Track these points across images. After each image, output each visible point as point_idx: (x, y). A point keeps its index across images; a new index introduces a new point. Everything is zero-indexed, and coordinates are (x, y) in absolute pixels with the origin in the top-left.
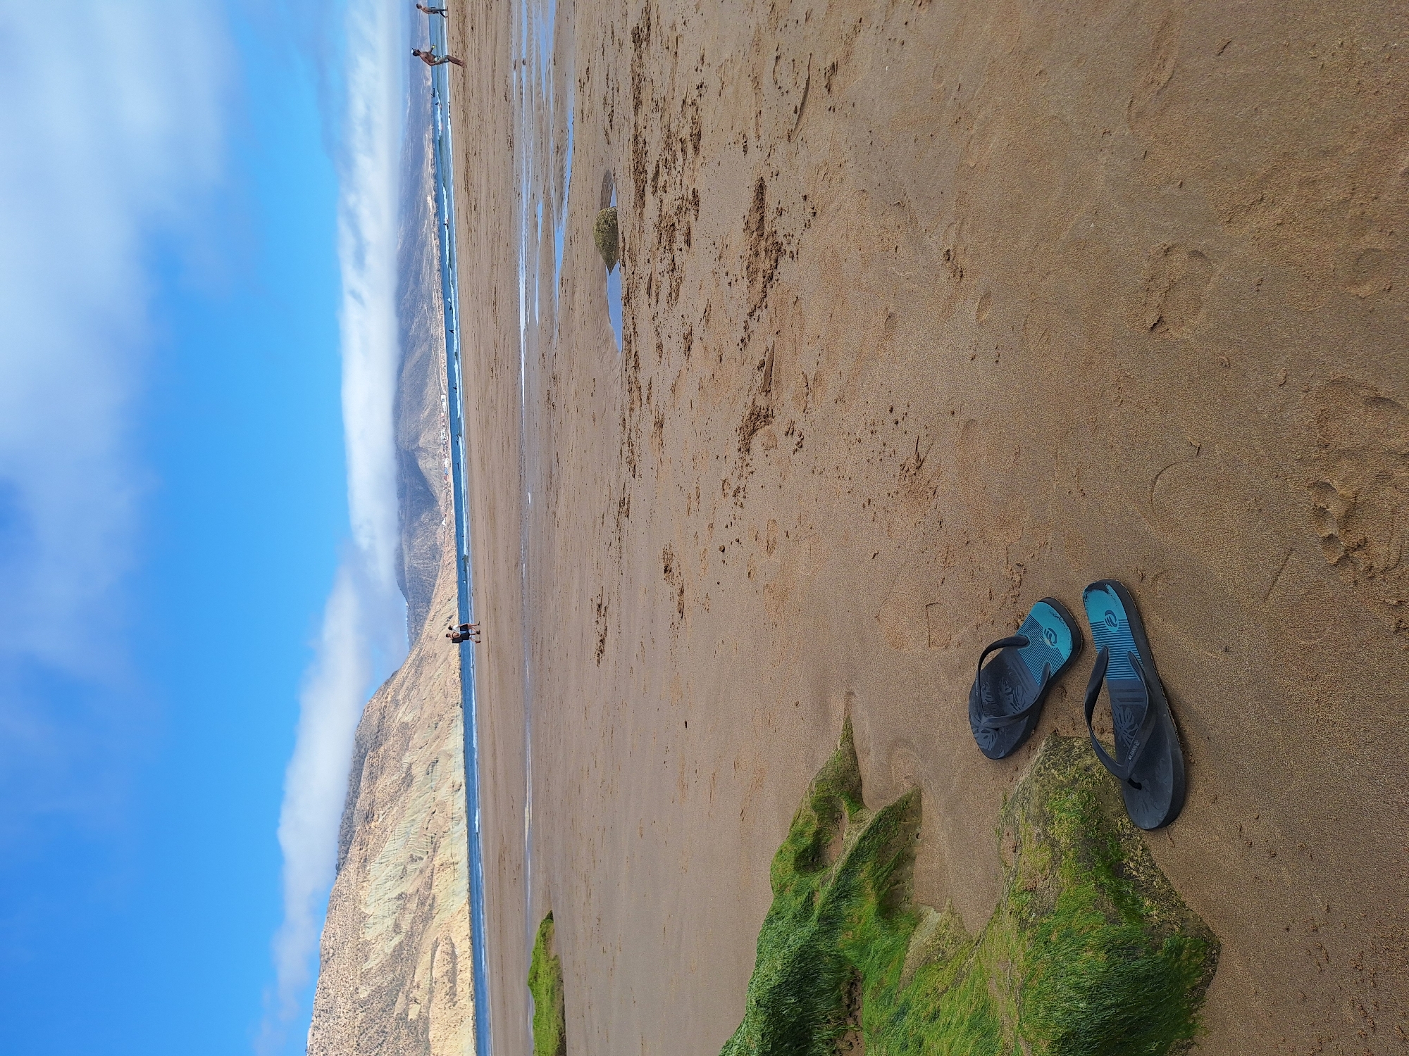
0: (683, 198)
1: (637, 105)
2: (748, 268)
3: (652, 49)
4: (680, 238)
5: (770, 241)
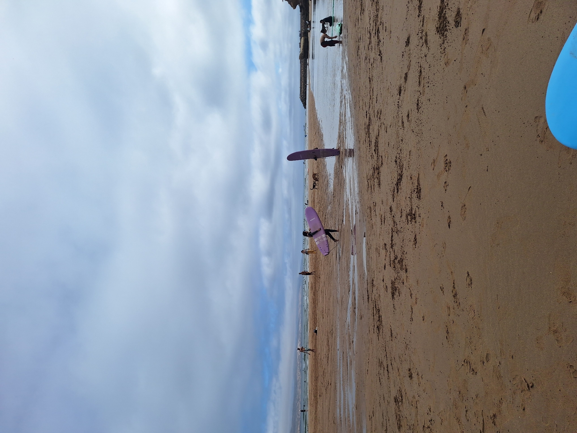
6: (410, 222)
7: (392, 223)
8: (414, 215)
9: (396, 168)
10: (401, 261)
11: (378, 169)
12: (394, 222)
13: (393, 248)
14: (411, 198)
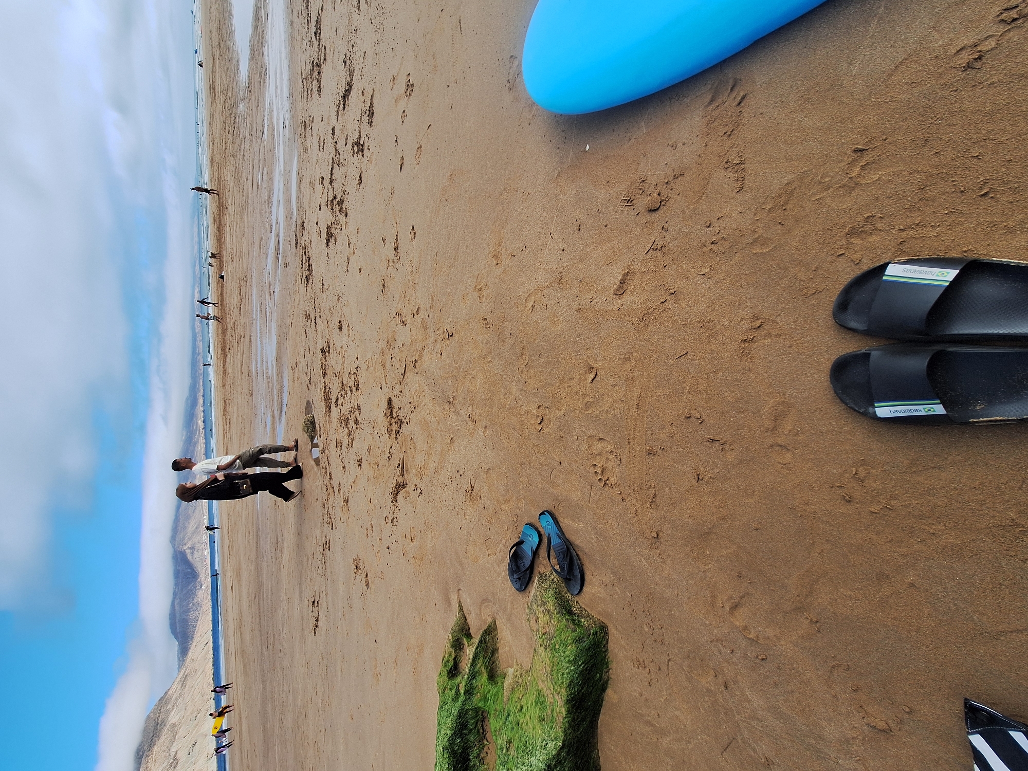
0: (352, 408)
1: (324, 375)
2: (387, 430)
3: (331, 355)
4: (352, 423)
5: (397, 418)
6: (356, 154)
7: (334, 151)
8: (362, 146)
9: (344, 72)
10: (341, 203)
11: (319, 65)
13: (332, 184)
14: (360, 122)
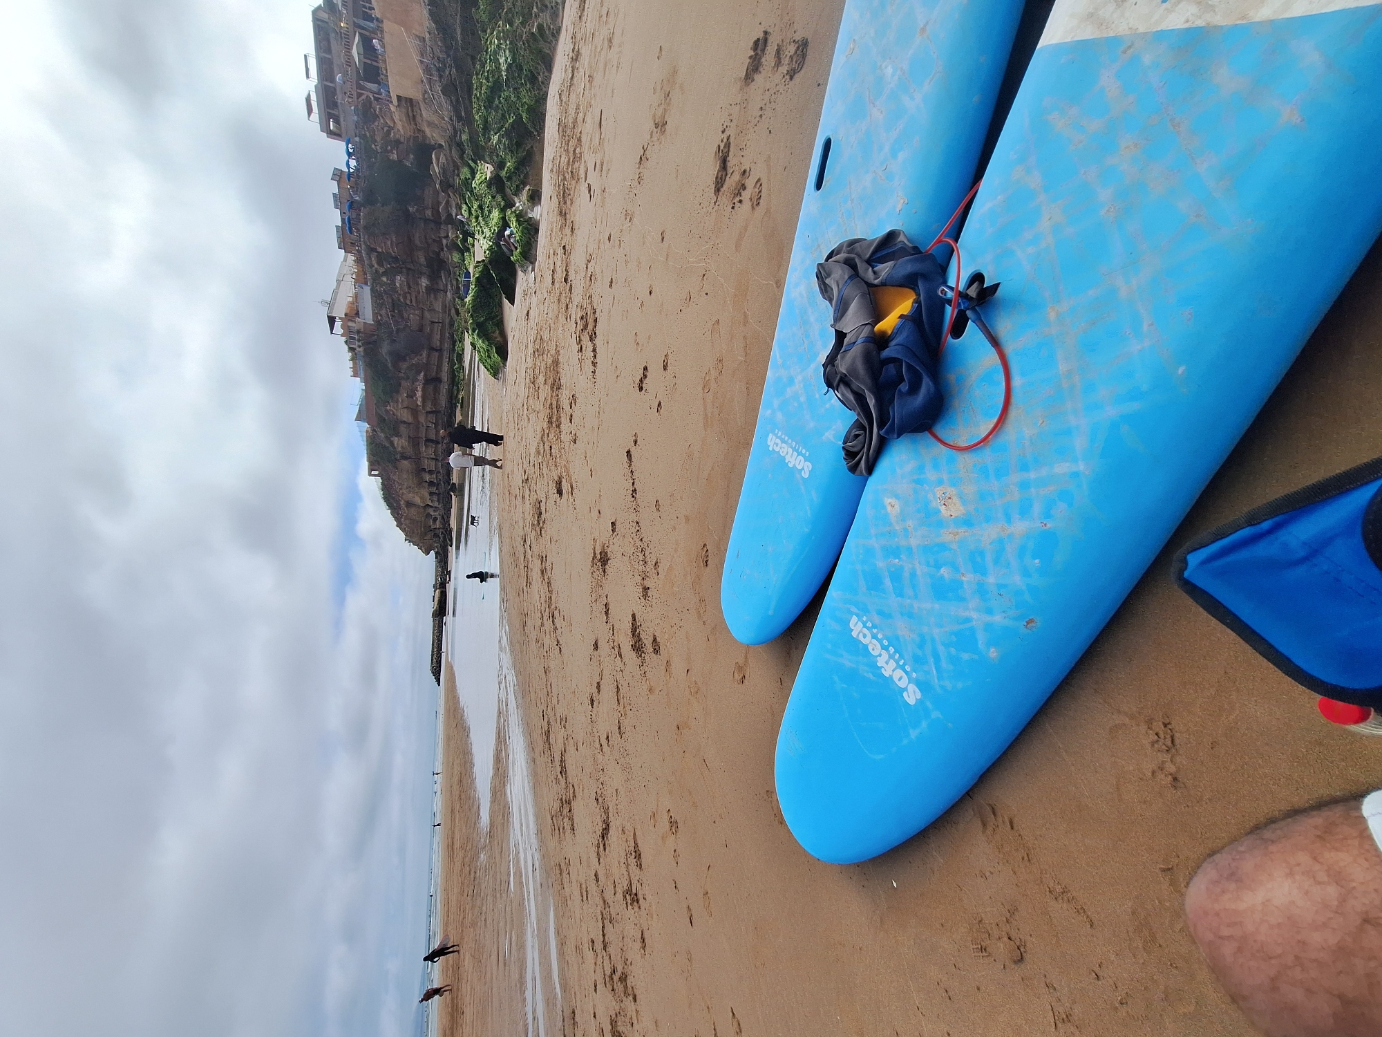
6: (630, 907)
7: (601, 902)
8: (636, 895)
9: (598, 809)
10: (623, 978)
11: (569, 802)
12: (604, 901)
13: (607, 950)
14: (627, 865)
